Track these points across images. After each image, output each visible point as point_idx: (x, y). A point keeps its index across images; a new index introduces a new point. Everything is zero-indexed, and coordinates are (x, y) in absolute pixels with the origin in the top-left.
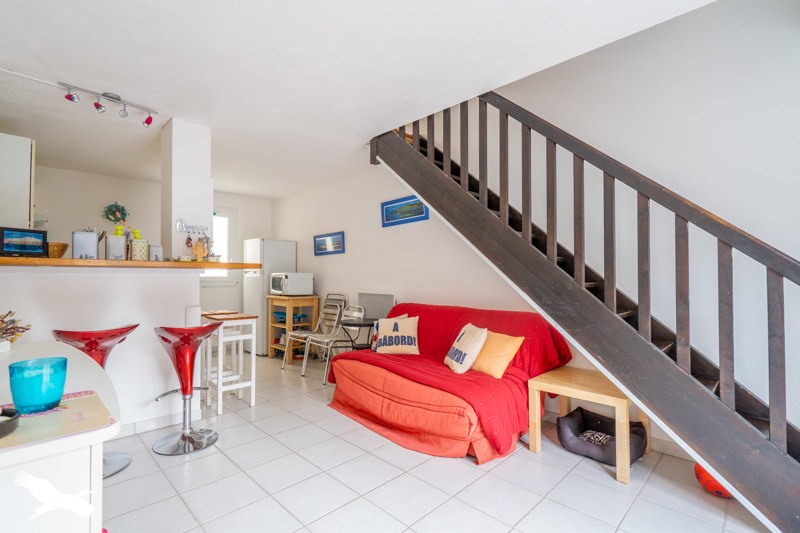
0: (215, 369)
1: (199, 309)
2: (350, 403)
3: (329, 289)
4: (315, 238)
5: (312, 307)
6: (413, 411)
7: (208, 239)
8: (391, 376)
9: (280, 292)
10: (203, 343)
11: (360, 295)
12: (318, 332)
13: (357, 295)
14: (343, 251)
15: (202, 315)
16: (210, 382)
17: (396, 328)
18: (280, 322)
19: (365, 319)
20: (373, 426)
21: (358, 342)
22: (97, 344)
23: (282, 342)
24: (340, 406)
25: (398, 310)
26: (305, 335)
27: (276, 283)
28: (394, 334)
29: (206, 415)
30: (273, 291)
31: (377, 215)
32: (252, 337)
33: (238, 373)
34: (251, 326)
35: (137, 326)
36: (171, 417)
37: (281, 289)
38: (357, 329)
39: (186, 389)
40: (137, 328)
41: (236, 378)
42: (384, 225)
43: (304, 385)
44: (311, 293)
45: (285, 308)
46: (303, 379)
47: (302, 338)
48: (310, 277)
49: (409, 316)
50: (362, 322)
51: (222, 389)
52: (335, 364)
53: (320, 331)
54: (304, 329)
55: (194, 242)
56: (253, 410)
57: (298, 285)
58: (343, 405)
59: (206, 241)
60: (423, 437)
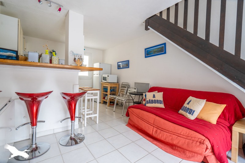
0: (84, 108)
1: (78, 86)
2: (136, 126)
3: (123, 81)
4: (118, 63)
5: (116, 87)
6: (170, 136)
7: (82, 59)
8: (158, 118)
9: (106, 81)
10: (80, 99)
11: (135, 83)
12: (118, 96)
13: (134, 83)
14: (129, 67)
15: (79, 88)
16: (82, 113)
17: (154, 96)
18: (106, 92)
19: (137, 92)
20: (148, 138)
21: (135, 101)
22: (36, 99)
23: (106, 99)
24: (131, 126)
25: (152, 90)
26: (115, 97)
27: (105, 79)
28: (154, 99)
29: (80, 126)
30: (103, 81)
31: (143, 53)
32: (98, 97)
33: (92, 111)
34: (97, 93)
35: (52, 92)
36: (67, 127)
37: (106, 80)
38: (134, 95)
39: (72, 118)
40: (53, 92)
41: (91, 112)
42: (146, 57)
43: (114, 115)
44: (116, 82)
45: (107, 87)
46: (114, 113)
47: (114, 98)
48: (116, 76)
49: (158, 92)
50: (136, 93)
51: (86, 117)
52: (129, 110)
53: (119, 96)
54: (113, 94)
55: (76, 60)
56: (97, 125)
57: (112, 79)
58: (132, 126)
59: (81, 59)
60: (174, 147)
